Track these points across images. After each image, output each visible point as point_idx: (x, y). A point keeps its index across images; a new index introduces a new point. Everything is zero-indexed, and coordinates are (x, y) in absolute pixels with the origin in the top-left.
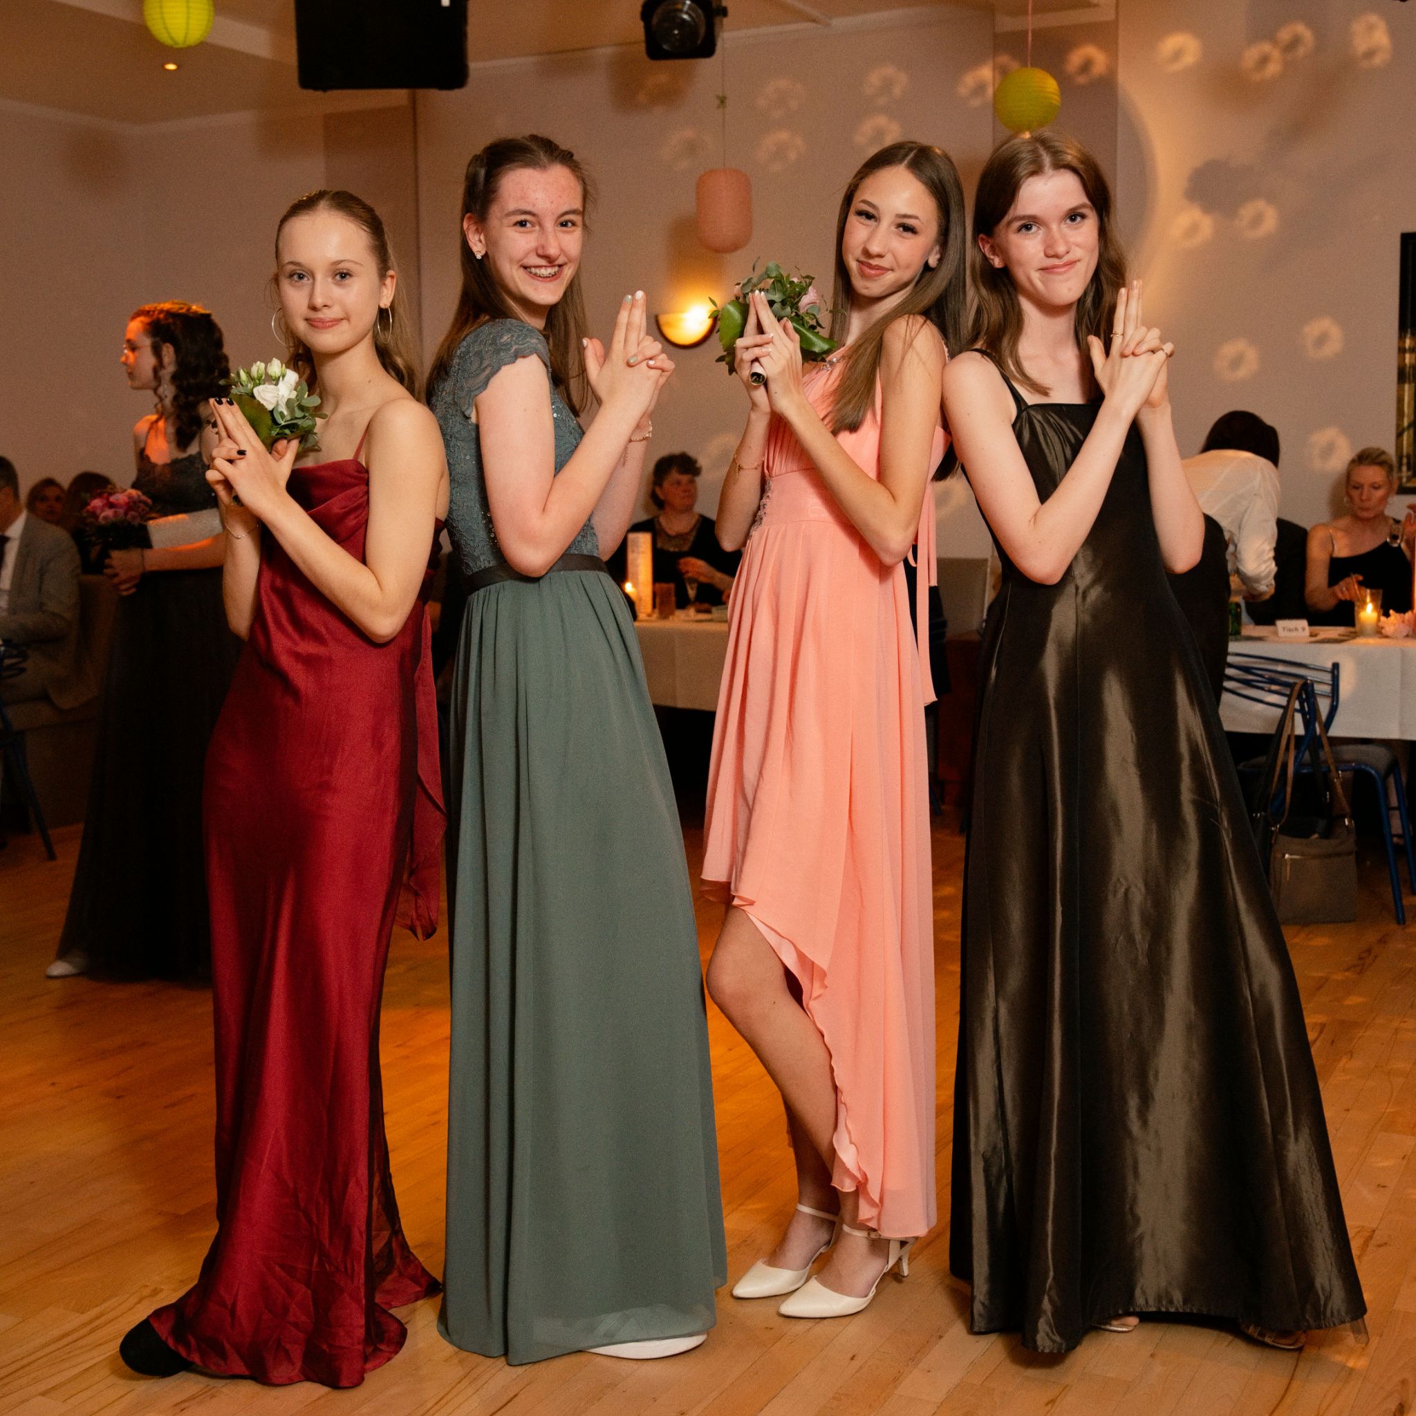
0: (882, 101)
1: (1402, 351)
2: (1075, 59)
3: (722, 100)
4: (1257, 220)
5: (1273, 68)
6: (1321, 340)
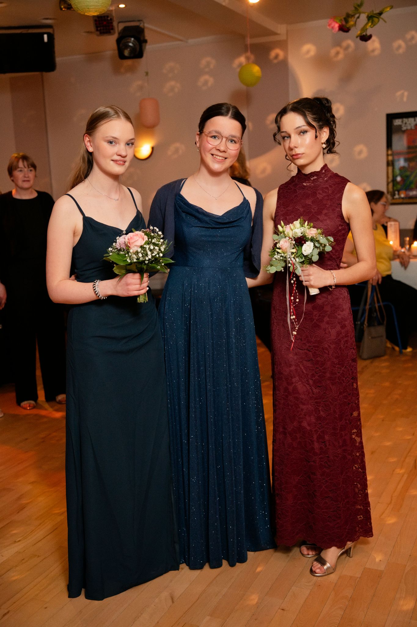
0: (207, 70)
1: (388, 155)
2: (273, 54)
3: (147, 74)
4: (337, 110)
5: (341, 56)
6: (360, 152)
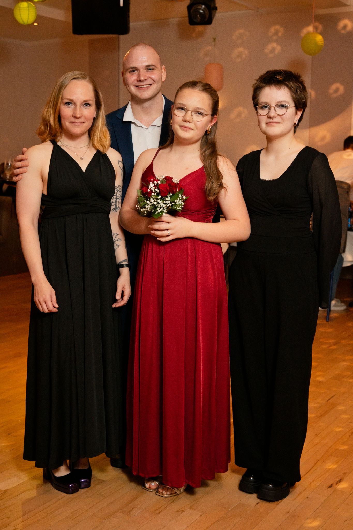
3: (215, 39)
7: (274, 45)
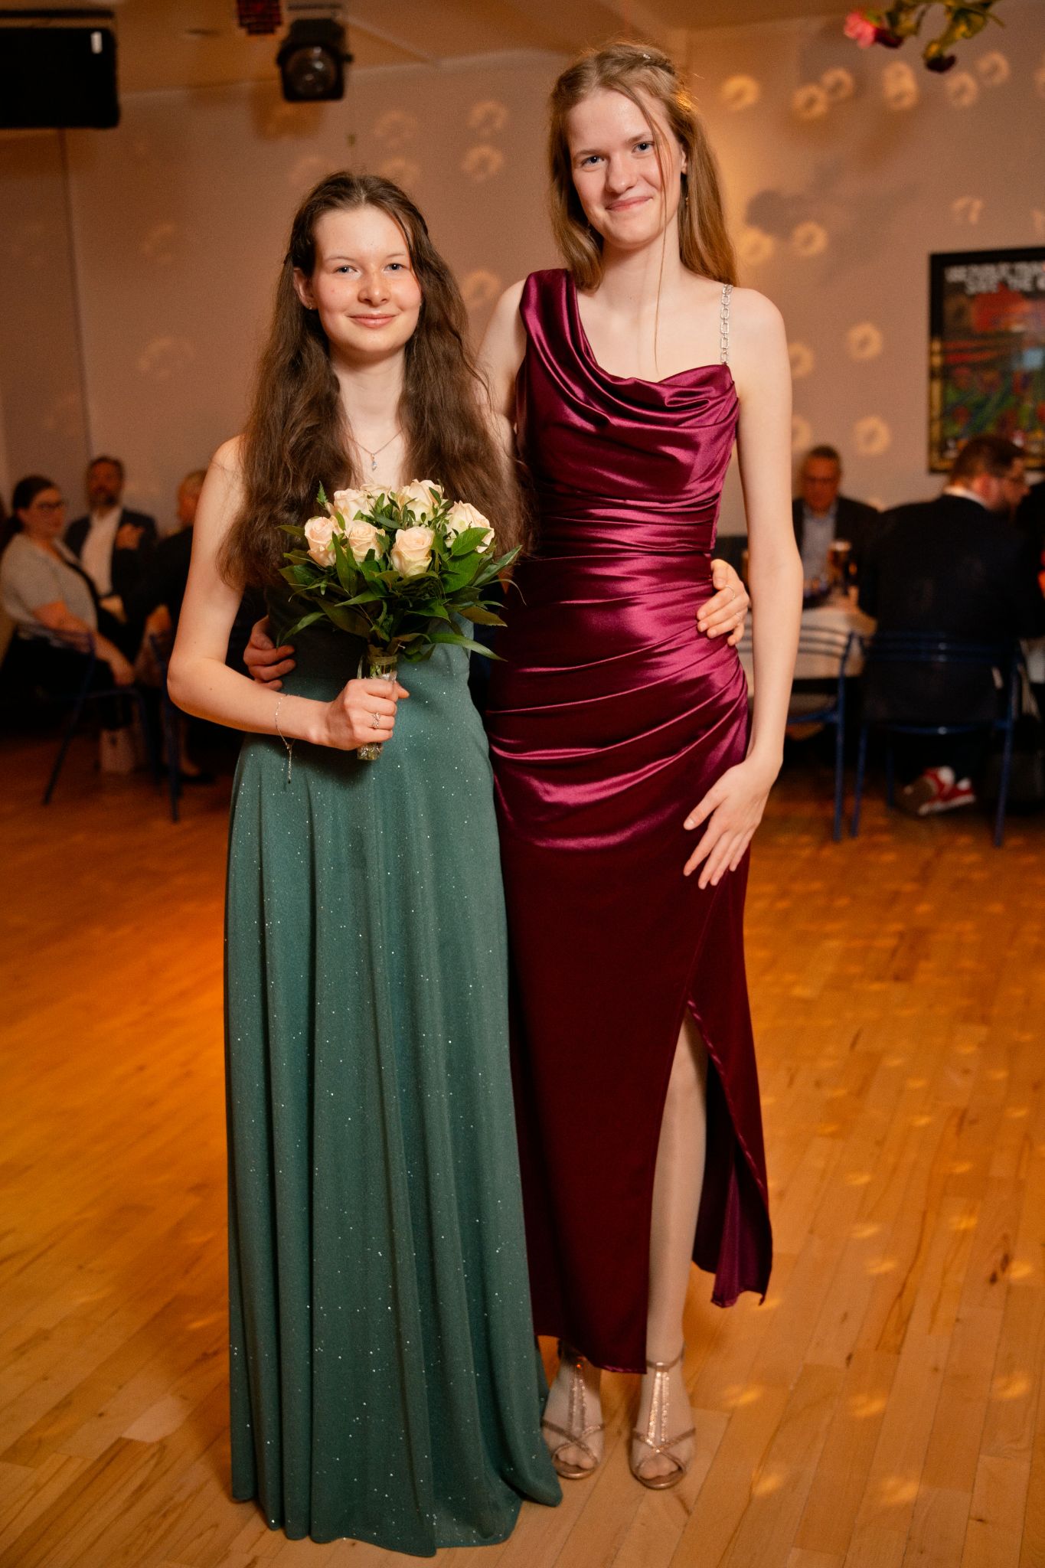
0: (486, 132)
3: (352, 139)
4: (809, 240)
6: (864, 343)
7: (485, 150)
